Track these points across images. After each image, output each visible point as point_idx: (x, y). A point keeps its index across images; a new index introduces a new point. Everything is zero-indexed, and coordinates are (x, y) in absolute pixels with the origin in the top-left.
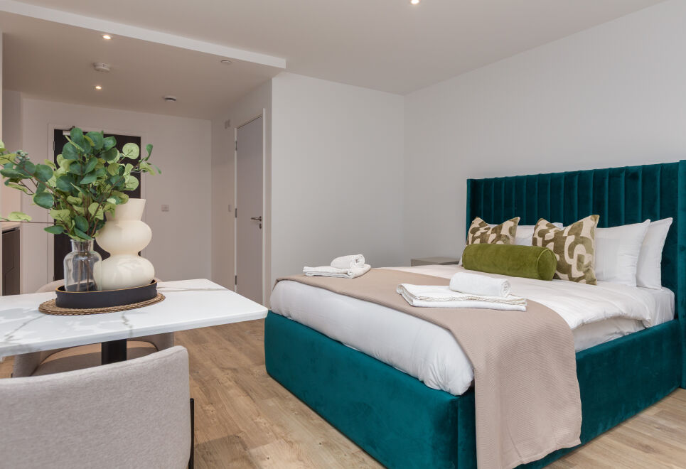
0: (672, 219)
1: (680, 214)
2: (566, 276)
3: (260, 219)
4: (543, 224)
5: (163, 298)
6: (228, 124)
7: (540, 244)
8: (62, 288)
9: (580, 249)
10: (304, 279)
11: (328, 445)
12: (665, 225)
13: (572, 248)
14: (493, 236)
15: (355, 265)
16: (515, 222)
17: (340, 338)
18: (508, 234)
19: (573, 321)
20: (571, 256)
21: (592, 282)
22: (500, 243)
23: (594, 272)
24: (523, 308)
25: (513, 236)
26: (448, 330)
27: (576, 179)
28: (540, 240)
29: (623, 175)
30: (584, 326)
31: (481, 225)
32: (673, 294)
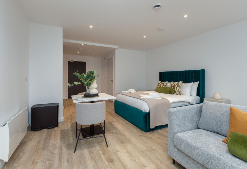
0: (199, 82)
1: (201, 81)
2: (175, 94)
3: (113, 81)
4: (172, 82)
5: (99, 96)
6: (105, 59)
7: (171, 87)
8: (85, 94)
9: (178, 88)
10: (122, 94)
11: (126, 123)
12: (198, 83)
13: (177, 88)
14: (162, 85)
15: (132, 91)
16: (167, 82)
17: (129, 104)
18: (165, 85)
19: (171, 101)
20: (176, 89)
21: (180, 95)
22: (164, 86)
23: (181, 93)
24: (161, 99)
25: (167, 85)
26: (146, 102)
27: (181, 73)
28: (171, 86)
29: (190, 72)
30: (174, 103)
31: (160, 83)
32: (199, 98)
